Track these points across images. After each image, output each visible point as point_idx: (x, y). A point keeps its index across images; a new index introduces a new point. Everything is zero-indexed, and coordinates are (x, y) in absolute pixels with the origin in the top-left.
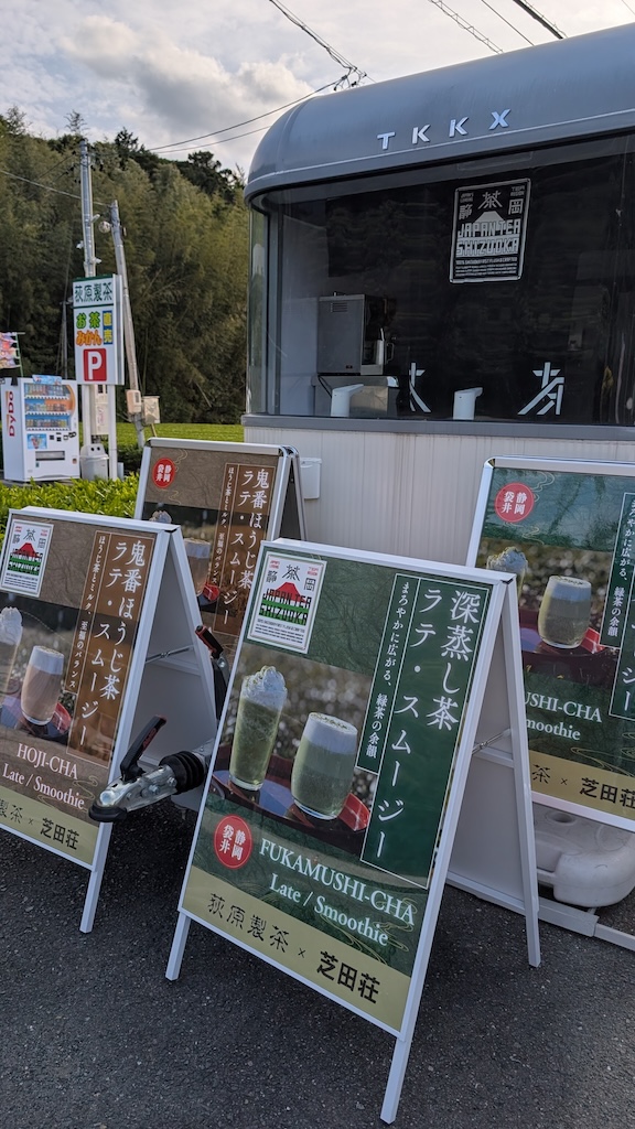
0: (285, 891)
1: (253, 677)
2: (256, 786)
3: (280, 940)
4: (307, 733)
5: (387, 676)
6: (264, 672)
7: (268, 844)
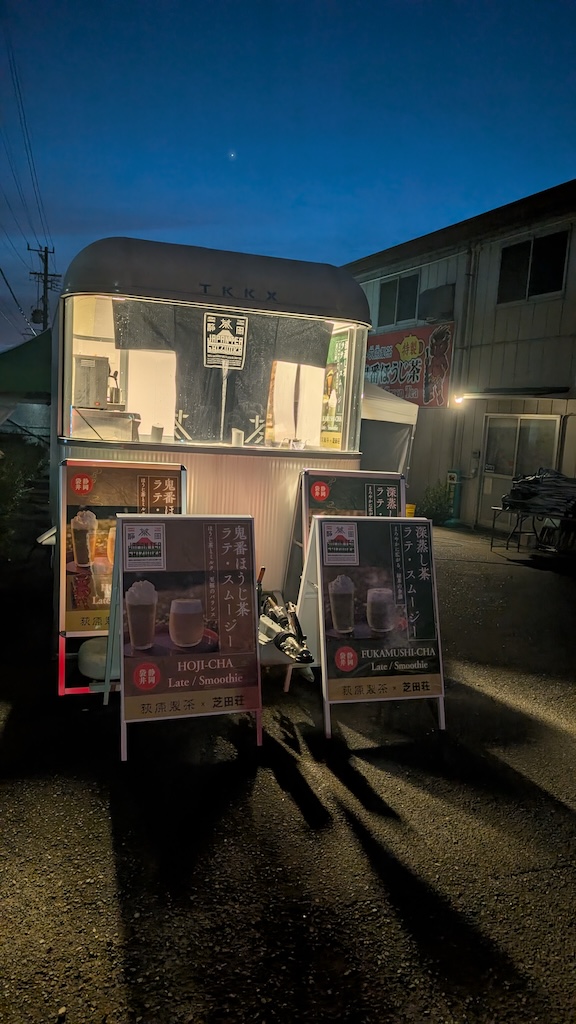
0: (380, 668)
1: (333, 583)
2: (351, 630)
3: (383, 689)
4: (369, 599)
5: (398, 566)
6: (339, 578)
7: (365, 653)
